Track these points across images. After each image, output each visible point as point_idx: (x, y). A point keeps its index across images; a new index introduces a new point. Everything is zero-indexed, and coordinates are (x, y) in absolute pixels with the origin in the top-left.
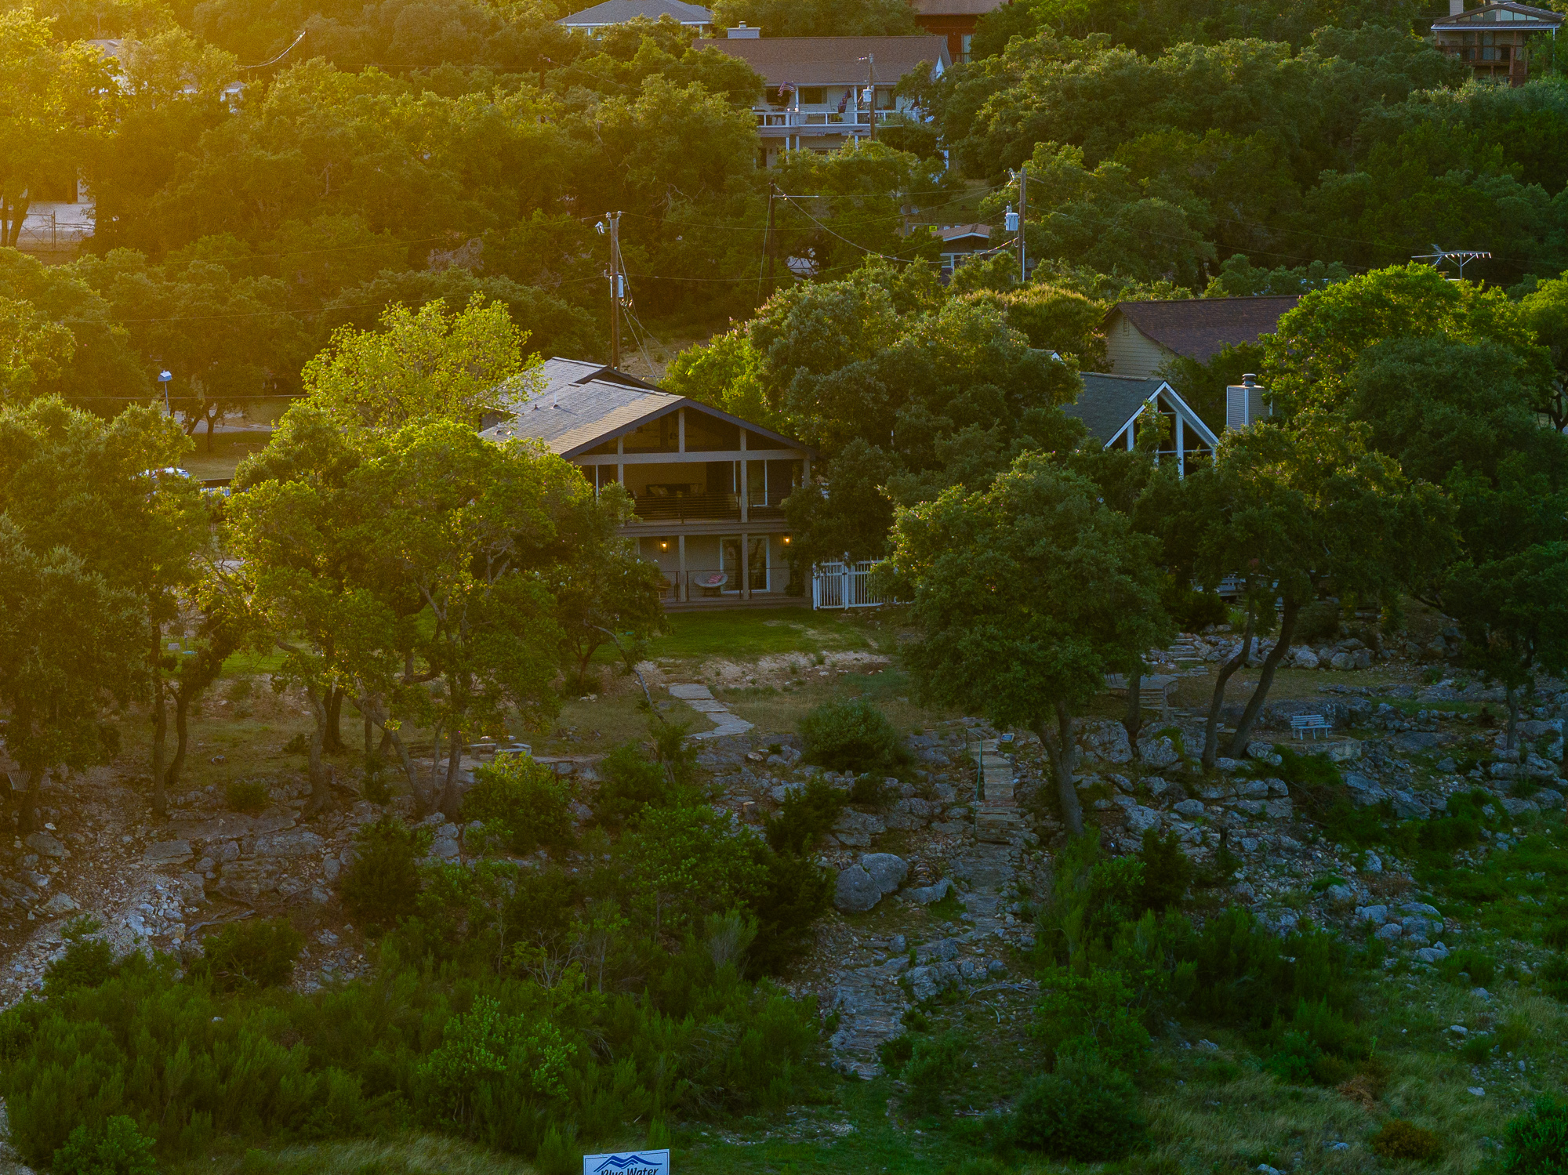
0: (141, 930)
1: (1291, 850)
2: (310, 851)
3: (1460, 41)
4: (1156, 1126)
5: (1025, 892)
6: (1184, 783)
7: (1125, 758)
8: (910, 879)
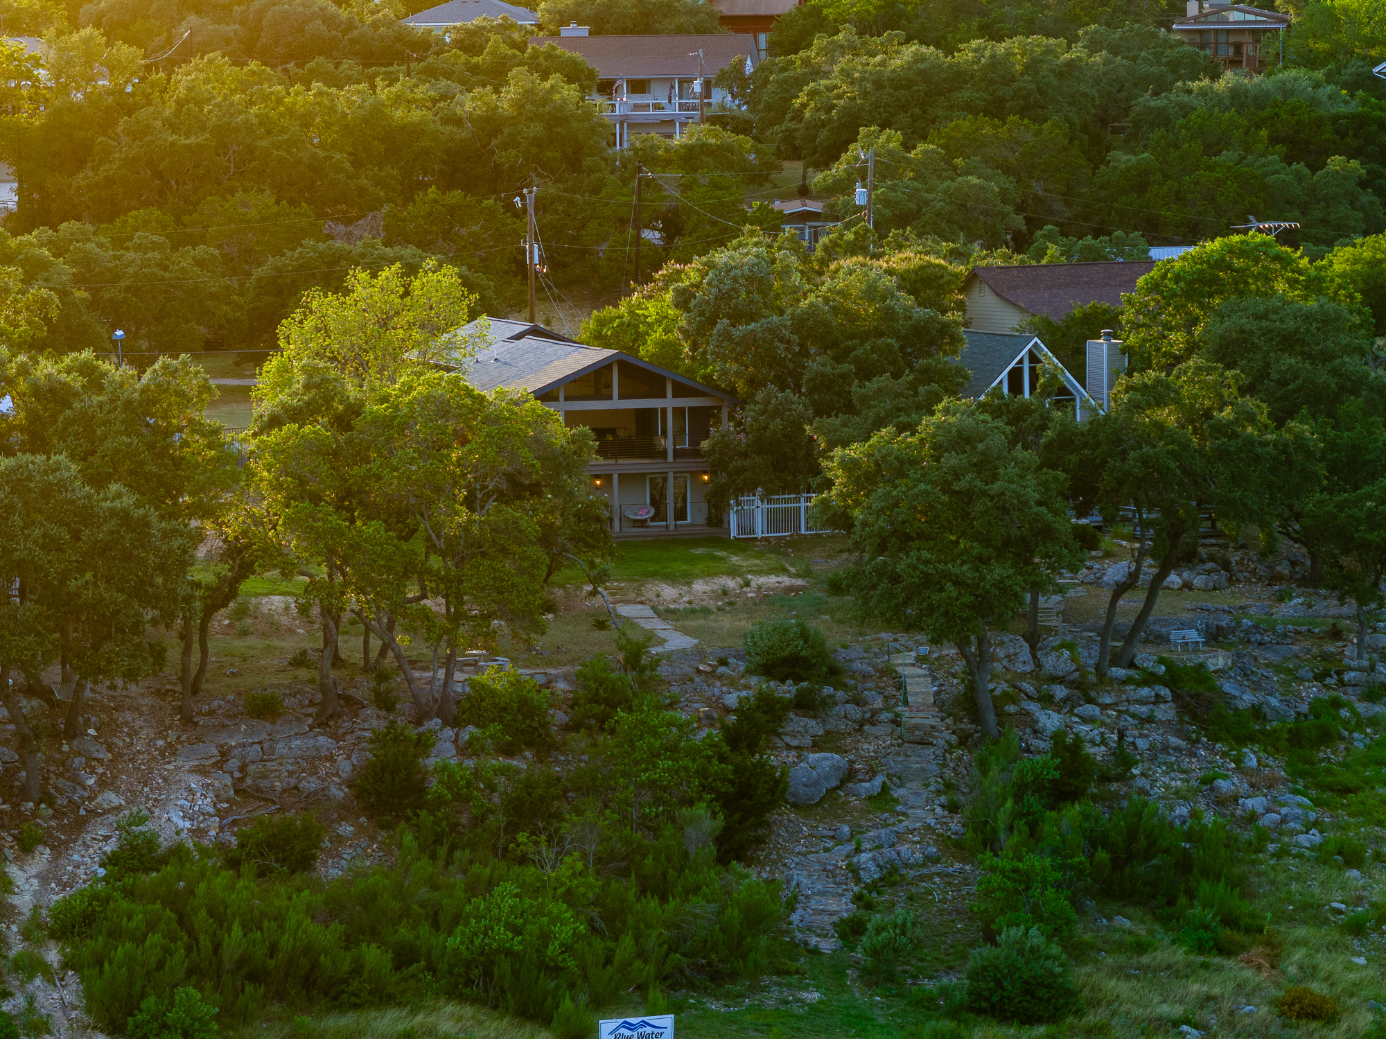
0: (181, 824)
1: (1178, 749)
2: (324, 752)
3: (1198, 39)
4: (1086, 992)
5: (949, 786)
6: (1082, 690)
7: (1028, 668)
8: (850, 775)
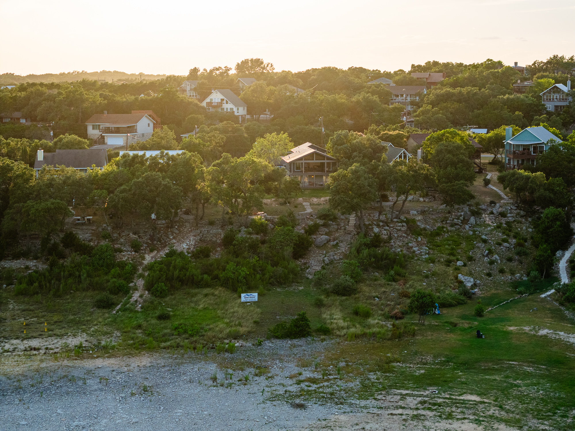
0: (185, 247)
1: (404, 236)
2: (220, 233)
3: (518, 87)
4: (359, 290)
5: (351, 243)
6: (386, 223)
7: (377, 219)
8: (329, 241)
